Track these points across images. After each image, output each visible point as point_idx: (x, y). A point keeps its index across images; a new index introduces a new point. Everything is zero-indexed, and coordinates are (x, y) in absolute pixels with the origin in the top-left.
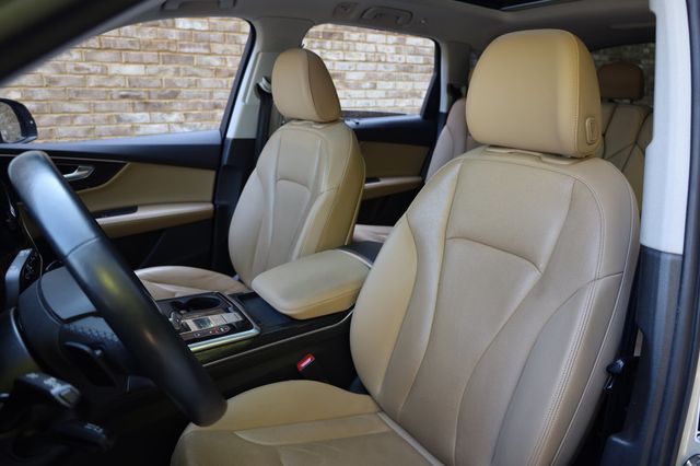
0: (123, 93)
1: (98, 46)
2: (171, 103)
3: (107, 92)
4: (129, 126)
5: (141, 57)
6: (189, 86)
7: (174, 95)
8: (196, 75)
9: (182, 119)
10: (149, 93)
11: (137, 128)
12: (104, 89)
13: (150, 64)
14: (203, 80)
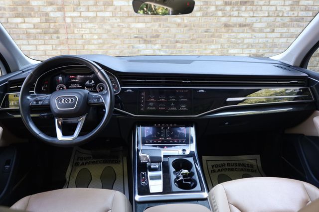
0: (135, 36)
1: (127, 15)
2: (156, 40)
3: (129, 35)
4: (137, 50)
5: (144, 20)
6: (165, 32)
7: (158, 36)
8: (169, 27)
9: (160, 47)
10: (146, 36)
11: (140, 51)
12: (128, 34)
13: (148, 22)
14: (171, 29)
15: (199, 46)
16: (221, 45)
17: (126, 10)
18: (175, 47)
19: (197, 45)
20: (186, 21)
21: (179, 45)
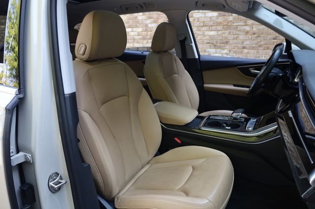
0: (208, 42)
2: (225, 46)
4: (208, 53)
5: (217, 28)
6: (233, 39)
7: (227, 43)
8: (237, 34)
9: (228, 52)
10: (217, 41)
12: (202, 40)
13: (219, 30)
14: (240, 36)
15: (265, 52)
17: (202, 21)
18: (242, 52)
19: (264, 51)
20: (254, 29)
21: (245, 51)
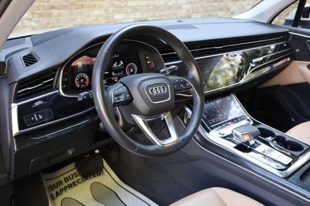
15: (80, 12)
16: (106, 10)
19: (79, 10)
